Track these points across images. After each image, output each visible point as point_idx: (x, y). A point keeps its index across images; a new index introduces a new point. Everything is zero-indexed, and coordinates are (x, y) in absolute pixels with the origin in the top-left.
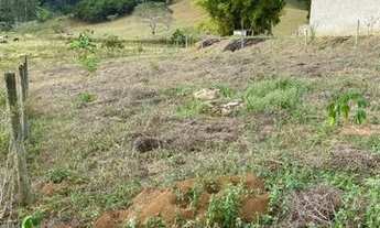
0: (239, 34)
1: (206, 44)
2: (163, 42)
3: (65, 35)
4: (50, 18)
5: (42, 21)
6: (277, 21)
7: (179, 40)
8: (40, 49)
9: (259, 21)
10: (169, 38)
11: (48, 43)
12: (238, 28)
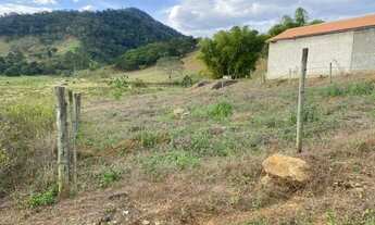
0: (226, 78)
1: (201, 85)
2: (177, 84)
3: (108, 79)
4: (99, 67)
5: (92, 70)
6: (254, 69)
7: (187, 82)
8: (90, 89)
9: (240, 70)
10: (180, 81)
11: (96, 85)
12: (226, 74)
